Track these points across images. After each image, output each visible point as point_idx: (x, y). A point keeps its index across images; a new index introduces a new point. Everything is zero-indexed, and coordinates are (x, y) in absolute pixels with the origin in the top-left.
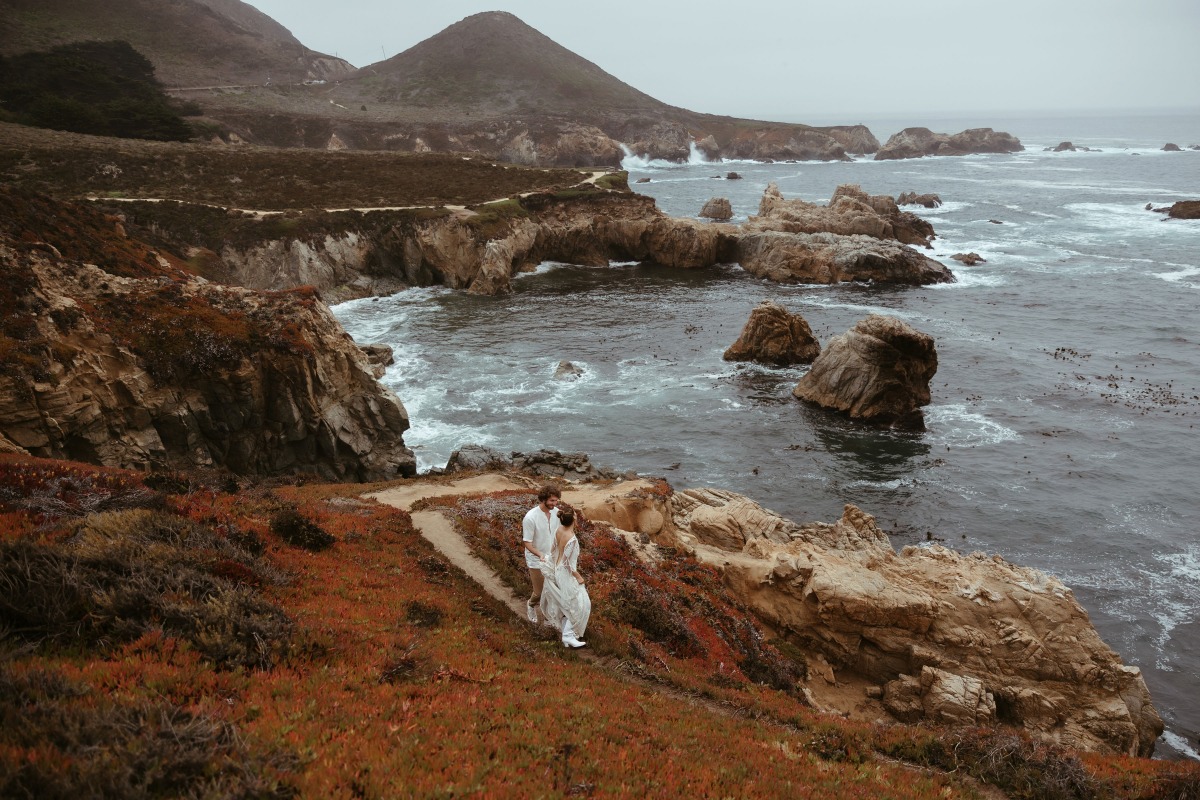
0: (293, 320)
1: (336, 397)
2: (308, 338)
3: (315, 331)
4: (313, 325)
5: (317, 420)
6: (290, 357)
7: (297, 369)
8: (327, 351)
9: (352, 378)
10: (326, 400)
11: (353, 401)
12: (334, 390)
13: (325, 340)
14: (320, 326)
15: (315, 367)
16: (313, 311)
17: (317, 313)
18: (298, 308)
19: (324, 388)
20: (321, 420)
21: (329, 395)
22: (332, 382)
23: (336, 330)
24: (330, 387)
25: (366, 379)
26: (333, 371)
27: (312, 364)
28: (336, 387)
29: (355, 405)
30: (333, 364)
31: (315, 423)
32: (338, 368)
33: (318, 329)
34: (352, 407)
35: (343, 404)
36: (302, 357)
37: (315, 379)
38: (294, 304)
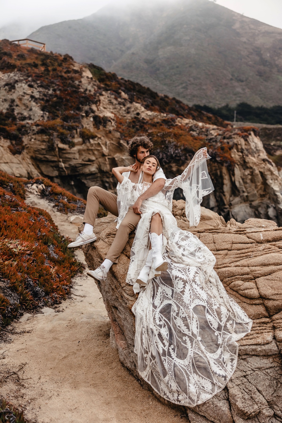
0: (228, 143)
1: (246, 200)
2: (235, 155)
3: (242, 152)
4: (242, 149)
5: (226, 210)
6: (216, 164)
7: (219, 173)
8: (247, 168)
9: (265, 190)
10: (237, 199)
11: (259, 206)
12: (246, 194)
13: (247, 159)
14: (247, 150)
15: (234, 175)
16: (246, 140)
17: (248, 142)
18: (235, 136)
19: (239, 191)
20: (229, 211)
21: (241, 197)
22: (246, 188)
23: (259, 155)
24: (244, 192)
25: (272, 193)
26: (248, 181)
27: (231, 173)
28: (248, 193)
29: (260, 209)
30: (250, 177)
31: (224, 212)
32: (253, 181)
33: (245, 152)
34: (257, 210)
35: (251, 206)
36: (223, 165)
37: (233, 184)
38: (234, 134)
